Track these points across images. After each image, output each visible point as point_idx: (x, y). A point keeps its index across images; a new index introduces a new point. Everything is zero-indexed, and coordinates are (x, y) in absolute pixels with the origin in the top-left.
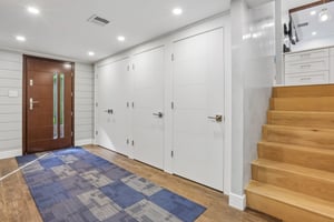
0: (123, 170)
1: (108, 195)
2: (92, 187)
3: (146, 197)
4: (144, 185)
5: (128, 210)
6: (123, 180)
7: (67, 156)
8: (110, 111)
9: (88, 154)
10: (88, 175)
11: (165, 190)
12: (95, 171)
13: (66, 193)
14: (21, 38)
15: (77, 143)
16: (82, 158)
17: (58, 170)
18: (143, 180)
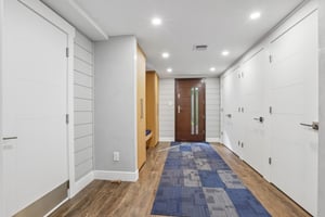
0: (226, 165)
1: (201, 175)
2: (195, 168)
3: (225, 188)
4: (232, 179)
5: (204, 189)
6: (219, 171)
7: (197, 147)
8: (229, 116)
9: (211, 148)
10: (199, 161)
11: (247, 190)
12: (205, 160)
13: (180, 166)
14: (170, 70)
15: (208, 140)
16: (204, 151)
17: (185, 153)
18: (235, 177)
